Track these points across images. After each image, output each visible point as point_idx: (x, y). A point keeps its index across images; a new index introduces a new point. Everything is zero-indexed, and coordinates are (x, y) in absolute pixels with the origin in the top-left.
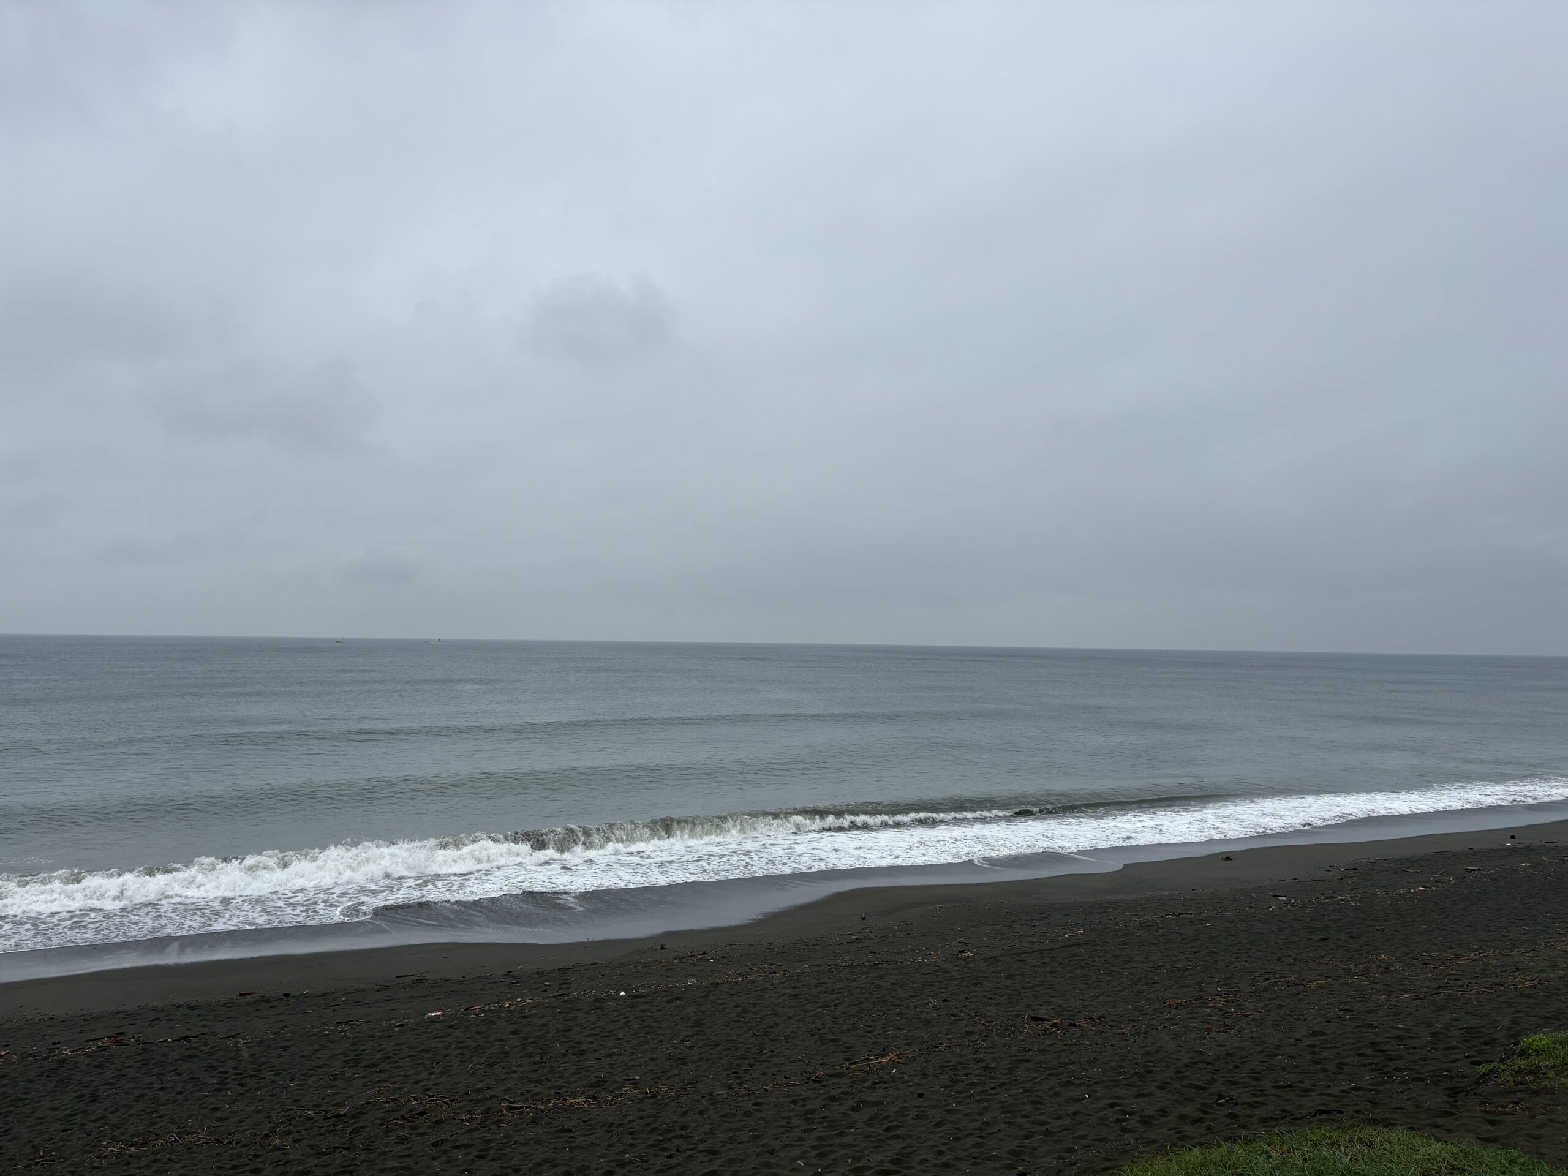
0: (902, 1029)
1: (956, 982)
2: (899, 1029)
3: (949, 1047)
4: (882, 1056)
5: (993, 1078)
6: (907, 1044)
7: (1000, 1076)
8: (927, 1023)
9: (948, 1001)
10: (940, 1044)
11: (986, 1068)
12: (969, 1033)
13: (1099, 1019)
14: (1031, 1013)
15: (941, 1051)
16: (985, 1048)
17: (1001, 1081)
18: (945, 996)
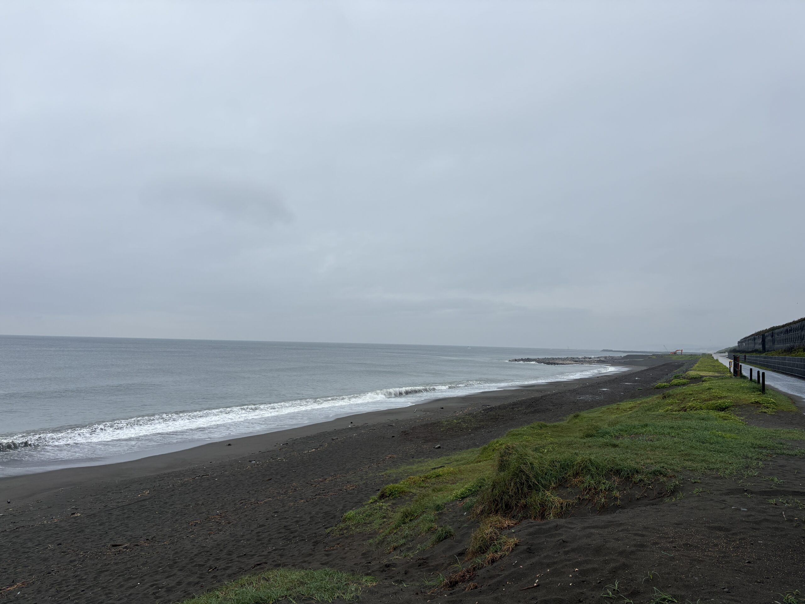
0: (28, 566)
1: (68, 532)
2: (26, 567)
3: (58, 571)
4: (11, 586)
5: (84, 584)
6: (29, 575)
7: (88, 583)
8: (45, 560)
9: (61, 544)
10: (53, 571)
11: (80, 580)
12: (71, 562)
13: (152, 539)
14: (112, 543)
15: (53, 575)
16: (81, 568)
17: (88, 586)
18: (59, 542)
